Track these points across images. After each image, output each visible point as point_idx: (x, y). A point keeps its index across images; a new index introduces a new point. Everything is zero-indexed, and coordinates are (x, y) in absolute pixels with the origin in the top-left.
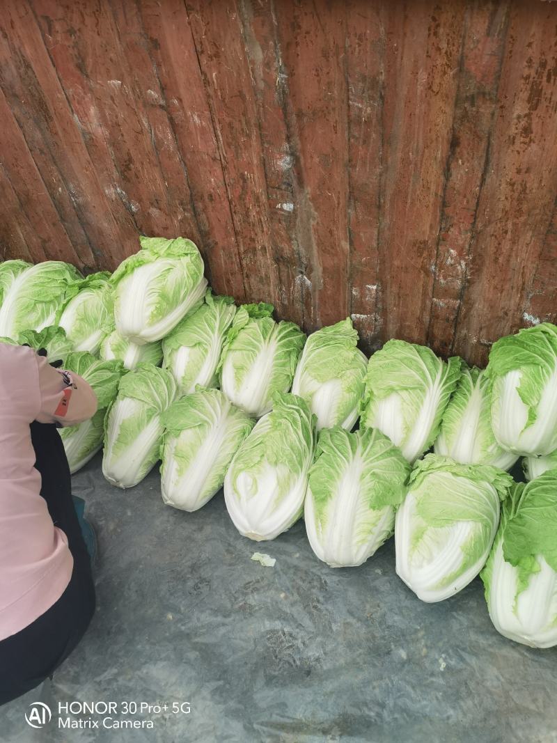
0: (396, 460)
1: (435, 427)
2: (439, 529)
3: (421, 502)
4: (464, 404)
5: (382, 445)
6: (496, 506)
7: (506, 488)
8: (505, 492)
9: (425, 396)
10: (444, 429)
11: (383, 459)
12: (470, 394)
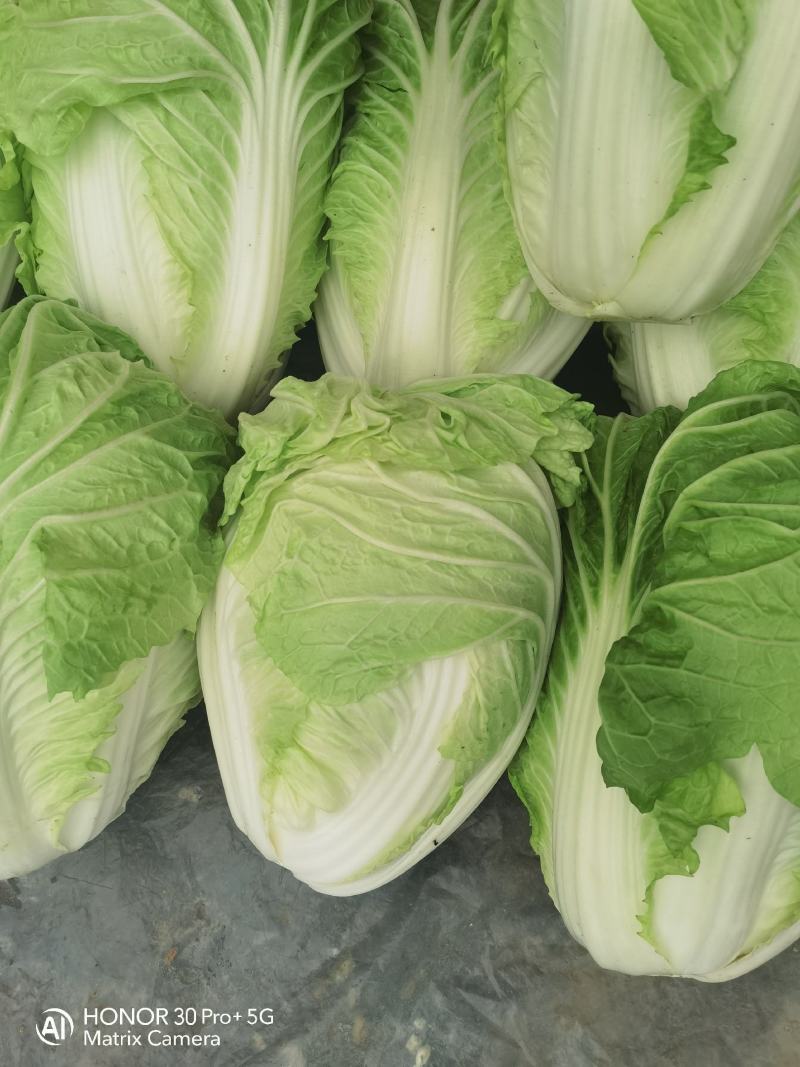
0: (145, 441)
1: (300, 253)
2: (356, 707)
3: (270, 610)
4: (398, 135)
5: (71, 388)
6: (548, 546)
7: (576, 457)
8: (574, 474)
9: (235, 119)
10: (337, 252)
11: (86, 451)
12: (417, 86)
